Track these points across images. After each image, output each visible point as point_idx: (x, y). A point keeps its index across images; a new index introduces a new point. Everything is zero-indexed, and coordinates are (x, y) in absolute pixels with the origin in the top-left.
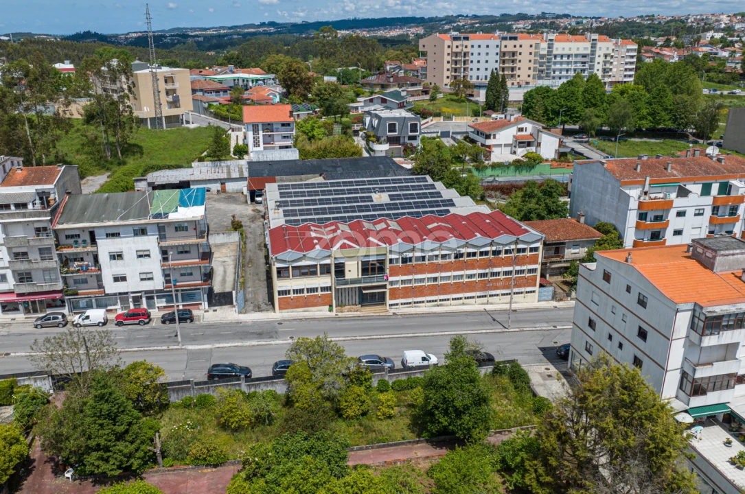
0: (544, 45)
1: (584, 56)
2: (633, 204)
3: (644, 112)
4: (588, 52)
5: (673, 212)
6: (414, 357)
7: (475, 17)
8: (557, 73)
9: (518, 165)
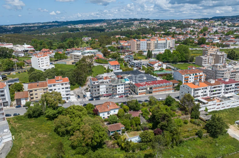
0: (156, 41)
1: (165, 43)
2: (184, 77)
3: (180, 57)
4: (165, 42)
5: (189, 79)
6: (161, 98)
7: (121, 19)
8: (159, 47)
9: (160, 70)
